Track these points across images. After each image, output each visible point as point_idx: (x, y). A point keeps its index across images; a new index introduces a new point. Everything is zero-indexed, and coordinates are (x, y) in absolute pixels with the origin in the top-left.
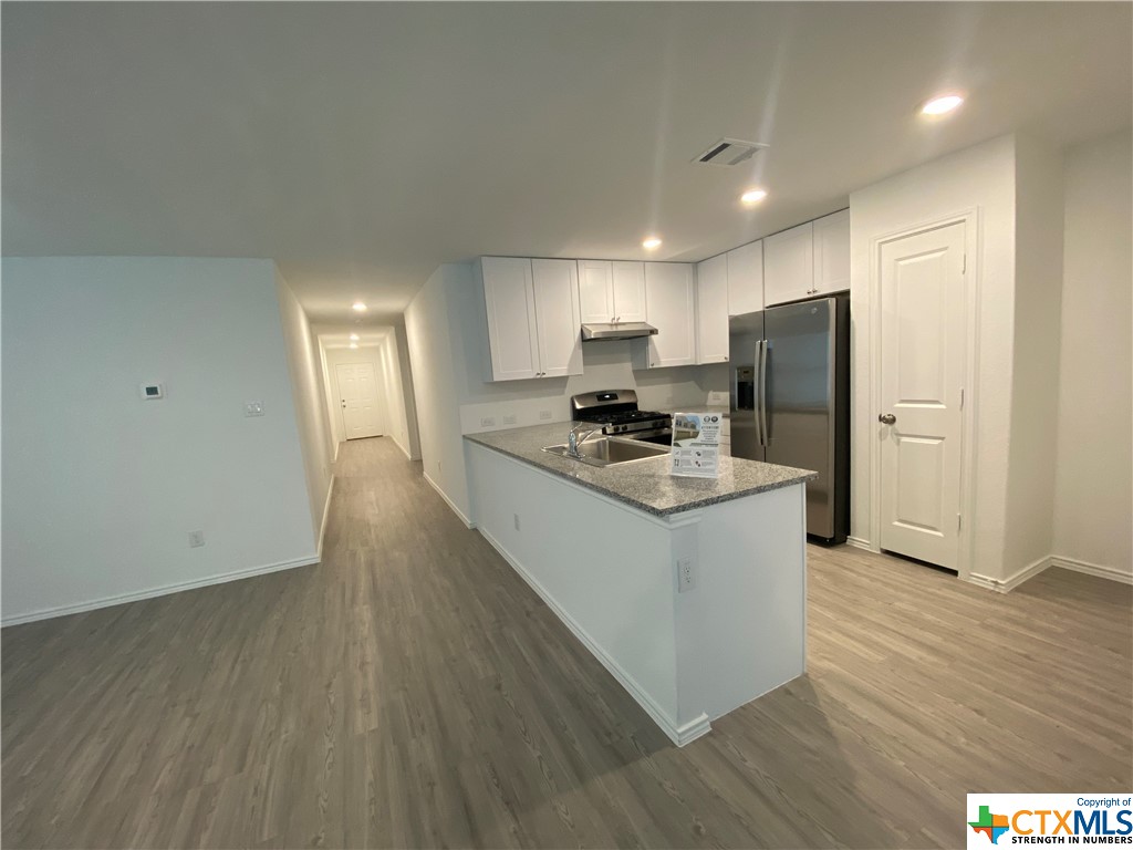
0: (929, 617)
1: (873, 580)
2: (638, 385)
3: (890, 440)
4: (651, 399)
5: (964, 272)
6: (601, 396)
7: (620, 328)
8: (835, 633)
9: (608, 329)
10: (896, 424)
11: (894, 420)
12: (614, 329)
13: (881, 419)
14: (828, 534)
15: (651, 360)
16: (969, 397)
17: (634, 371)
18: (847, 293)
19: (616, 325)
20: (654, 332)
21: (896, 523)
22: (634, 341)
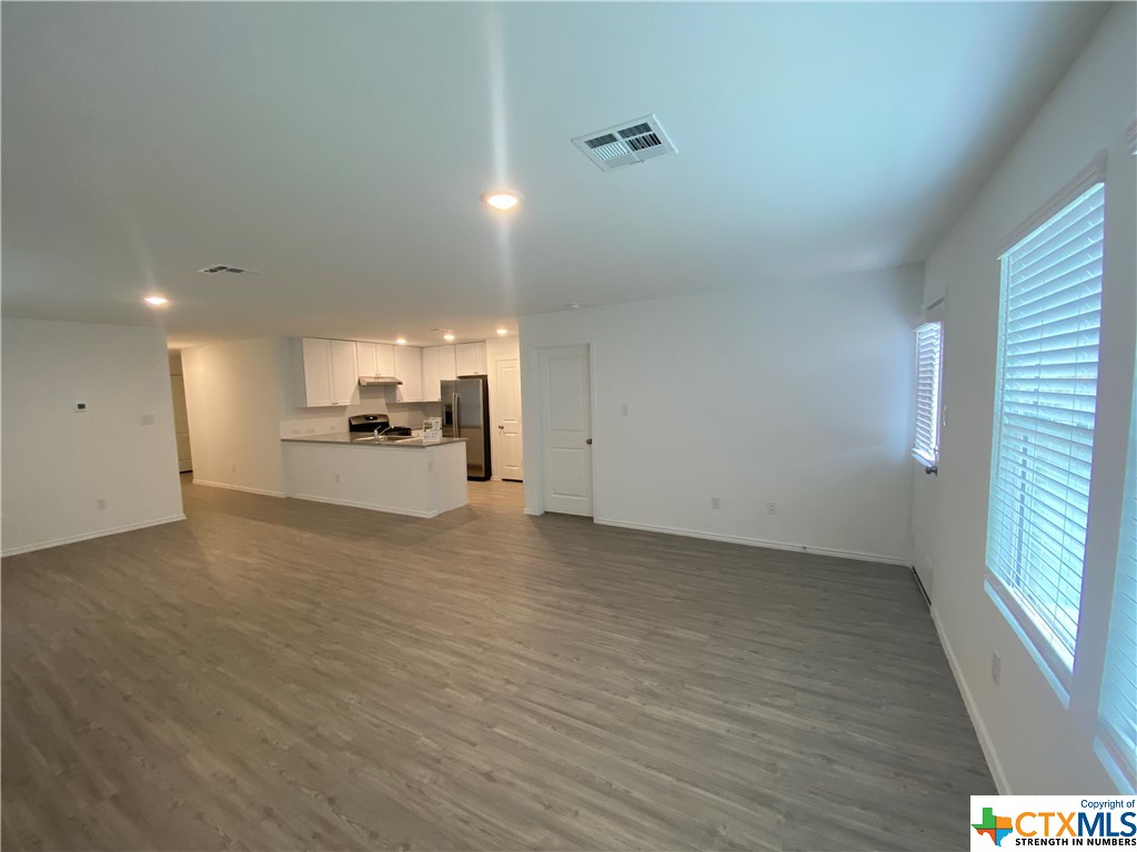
1: (499, 488)
2: (389, 412)
4: (396, 420)
6: (367, 418)
7: (381, 380)
9: (374, 380)
11: (503, 427)
12: (377, 380)
13: (499, 427)
14: (482, 476)
15: (398, 397)
17: (387, 404)
18: (486, 376)
19: (379, 378)
20: (400, 383)
21: (508, 467)
22: (389, 387)
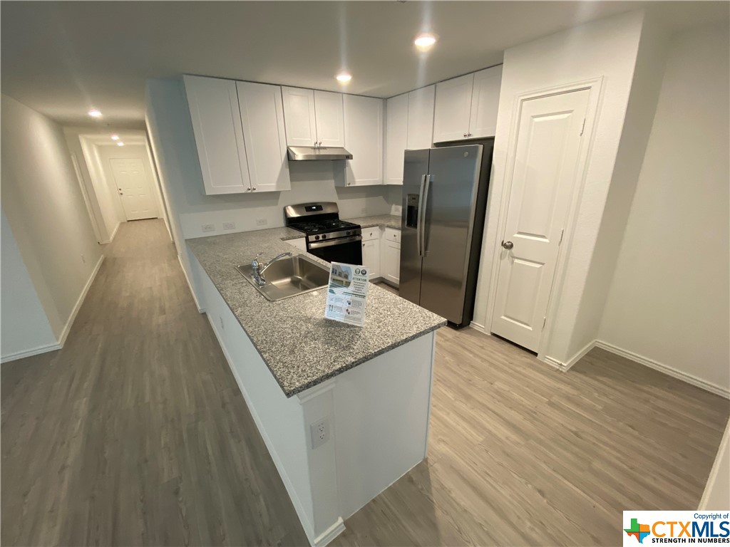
0: (516, 396)
1: (484, 360)
2: (340, 198)
3: (507, 260)
4: (349, 211)
5: (581, 134)
6: (308, 207)
7: (323, 152)
8: (452, 414)
9: (312, 153)
10: (513, 250)
11: (512, 246)
12: (317, 153)
13: (503, 245)
14: (458, 321)
15: (348, 179)
16: (566, 237)
17: (337, 188)
18: (492, 139)
19: (319, 148)
20: (349, 157)
21: (503, 317)
22: (334, 163)
